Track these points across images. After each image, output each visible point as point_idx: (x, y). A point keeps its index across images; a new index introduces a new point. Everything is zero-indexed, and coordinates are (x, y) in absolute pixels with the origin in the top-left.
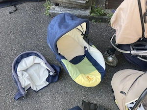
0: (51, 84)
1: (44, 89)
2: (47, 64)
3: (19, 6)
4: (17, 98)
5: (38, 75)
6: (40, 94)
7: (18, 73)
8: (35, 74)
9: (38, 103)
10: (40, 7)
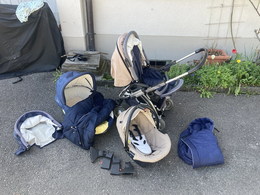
0: (57, 141)
1: (49, 145)
2: (55, 121)
3: (24, 77)
4: (18, 153)
5: (44, 133)
6: (44, 150)
7: (21, 130)
8: (40, 132)
9: (42, 158)
10: (48, 77)
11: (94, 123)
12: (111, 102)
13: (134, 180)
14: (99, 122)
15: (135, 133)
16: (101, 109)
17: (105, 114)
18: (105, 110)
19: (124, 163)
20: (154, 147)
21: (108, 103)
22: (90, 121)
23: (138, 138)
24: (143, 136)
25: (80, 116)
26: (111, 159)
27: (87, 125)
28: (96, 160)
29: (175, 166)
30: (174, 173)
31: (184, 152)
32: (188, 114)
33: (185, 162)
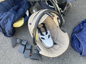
11: (12, 21)
12: (26, 3)
13: (40, 62)
14: (16, 20)
15: (42, 29)
16: (19, 8)
17: (21, 13)
18: (21, 10)
19: (34, 49)
20: (55, 40)
21: (24, 4)
22: (9, 19)
23: (44, 33)
24: (48, 32)
25: (2, 14)
26: (25, 46)
27: (6, 21)
28: (15, 45)
29: (68, 53)
30: (67, 58)
31: (77, 45)
32: (79, 14)
33: (75, 50)
